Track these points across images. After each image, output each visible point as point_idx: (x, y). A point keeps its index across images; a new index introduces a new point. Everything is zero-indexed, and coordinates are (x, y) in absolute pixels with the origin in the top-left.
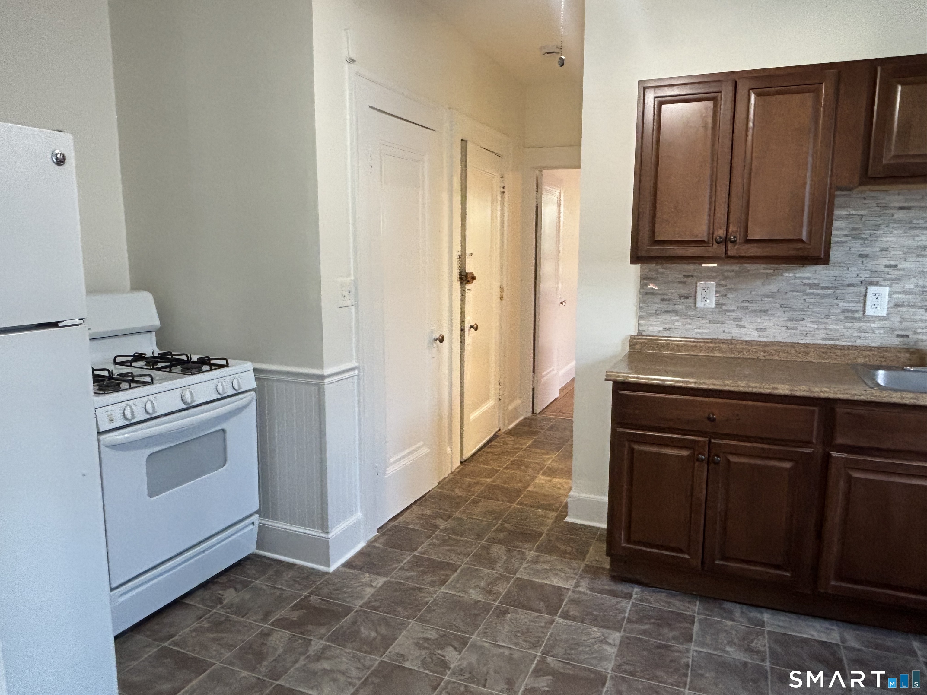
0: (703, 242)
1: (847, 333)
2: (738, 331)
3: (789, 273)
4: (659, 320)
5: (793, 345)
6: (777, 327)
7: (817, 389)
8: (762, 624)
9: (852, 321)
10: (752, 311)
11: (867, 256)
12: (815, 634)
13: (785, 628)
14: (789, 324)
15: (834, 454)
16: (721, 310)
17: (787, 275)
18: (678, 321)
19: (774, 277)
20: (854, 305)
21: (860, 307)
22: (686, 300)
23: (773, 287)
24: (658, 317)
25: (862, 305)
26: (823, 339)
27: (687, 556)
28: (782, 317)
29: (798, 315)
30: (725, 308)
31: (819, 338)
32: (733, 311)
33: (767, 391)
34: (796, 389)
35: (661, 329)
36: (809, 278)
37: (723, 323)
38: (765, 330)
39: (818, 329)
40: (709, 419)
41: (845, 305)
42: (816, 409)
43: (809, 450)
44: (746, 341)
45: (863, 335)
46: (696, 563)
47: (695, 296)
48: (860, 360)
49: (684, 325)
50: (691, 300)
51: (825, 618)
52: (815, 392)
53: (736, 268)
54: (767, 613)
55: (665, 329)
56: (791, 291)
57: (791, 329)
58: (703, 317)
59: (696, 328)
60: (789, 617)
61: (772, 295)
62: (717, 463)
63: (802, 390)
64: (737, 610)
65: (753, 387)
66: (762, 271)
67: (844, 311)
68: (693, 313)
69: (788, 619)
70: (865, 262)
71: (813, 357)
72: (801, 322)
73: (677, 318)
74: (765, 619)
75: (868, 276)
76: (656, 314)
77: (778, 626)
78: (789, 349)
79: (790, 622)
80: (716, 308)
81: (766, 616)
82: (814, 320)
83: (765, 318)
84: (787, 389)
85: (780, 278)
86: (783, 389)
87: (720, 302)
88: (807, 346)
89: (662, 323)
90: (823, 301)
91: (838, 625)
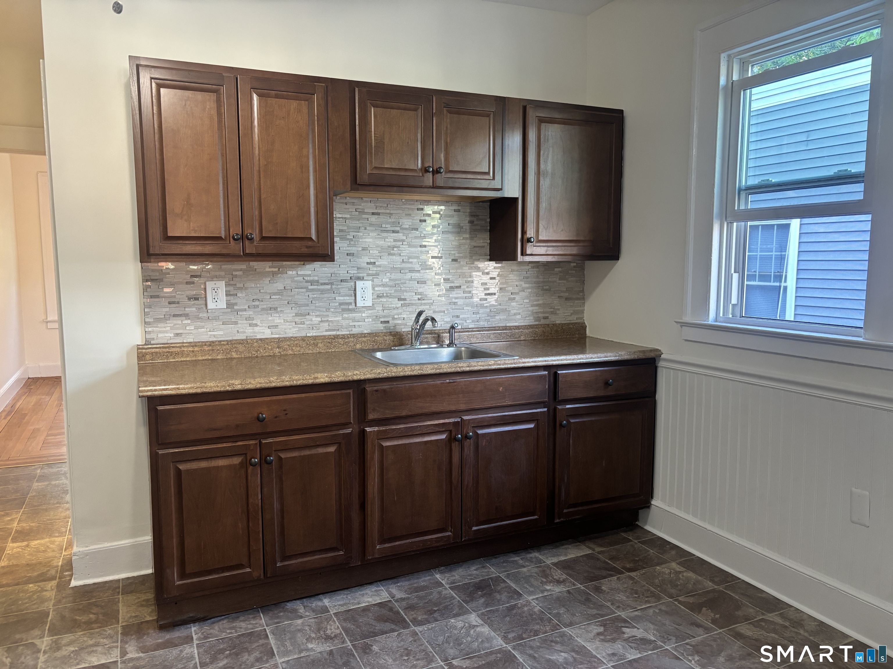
0: (219, 238)
1: (344, 323)
2: (251, 331)
3: (292, 271)
4: (169, 325)
5: (303, 339)
6: (288, 323)
7: (350, 374)
8: (325, 610)
9: (347, 312)
10: (263, 309)
11: (353, 254)
12: (370, 600)
13: (345, 604)
14: (297, 319)
15: (368, 429)
16: (232, 310)
17: (291, 273)
18: (189, 325)
19: (279, 275)
20: (348, 298)
21: (351, 299)
22: (196, 302)
23: (279, 286)
24: (168, 322)
25: (354, 298)
26: (326, 331)
27: (248, 570)
28: (289, 313)
29: (303, 309)
30: (236, 307)
31: (323, 331)
32: (245, 310)
33: (310, 382)
34: (333, 376)
35: (172, 335)
36: (309, 275)
37: (236, 323)
38: (276, 326)
39: (322, 321)
40: (258, 419)
41: (342, 298)
42: (351, 391)
43: (349, 431)
44: (261, 340)
45: (356, 324)
46: (258, 573)
47: (206, 297)
48: (358, 346)
49: (196, 328)
50: (201, 302)
51: (371, 583)
52: (349, 376)
53: (243, 266)
54: (325, 598)
55: (177, 335)
56: (296, 288)
57: (299, 324)
58: (216, 319)
59: (210, 331)
60: (345, 594)
61: (279, 293)
62: (270, 463)
63: (338, 376)
64: (299, 606)
65: (296, 380)
66: (268, 269)
67: (341, 304)
68: (205, 315)
69: (345, 596)
70: (351, 260)
71: (321, 347)
72: (307, 317)
73: (189, 321)
74: (327, 604)
75: (356, 272)
76: (165, 319)
77: (339, 605)
78: (301, 343)
79: (347, 597)
80: (227, 308)
81: (326, 601)
82: (318, 313)
83: (275, 315)
84: (327, 376)
85: (285, 275)
86: (323, 378)
87: (231, 302)
88: (315, 338)
89: (172, 328)
90: (322, 296)
91: (383, 586)
